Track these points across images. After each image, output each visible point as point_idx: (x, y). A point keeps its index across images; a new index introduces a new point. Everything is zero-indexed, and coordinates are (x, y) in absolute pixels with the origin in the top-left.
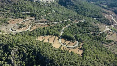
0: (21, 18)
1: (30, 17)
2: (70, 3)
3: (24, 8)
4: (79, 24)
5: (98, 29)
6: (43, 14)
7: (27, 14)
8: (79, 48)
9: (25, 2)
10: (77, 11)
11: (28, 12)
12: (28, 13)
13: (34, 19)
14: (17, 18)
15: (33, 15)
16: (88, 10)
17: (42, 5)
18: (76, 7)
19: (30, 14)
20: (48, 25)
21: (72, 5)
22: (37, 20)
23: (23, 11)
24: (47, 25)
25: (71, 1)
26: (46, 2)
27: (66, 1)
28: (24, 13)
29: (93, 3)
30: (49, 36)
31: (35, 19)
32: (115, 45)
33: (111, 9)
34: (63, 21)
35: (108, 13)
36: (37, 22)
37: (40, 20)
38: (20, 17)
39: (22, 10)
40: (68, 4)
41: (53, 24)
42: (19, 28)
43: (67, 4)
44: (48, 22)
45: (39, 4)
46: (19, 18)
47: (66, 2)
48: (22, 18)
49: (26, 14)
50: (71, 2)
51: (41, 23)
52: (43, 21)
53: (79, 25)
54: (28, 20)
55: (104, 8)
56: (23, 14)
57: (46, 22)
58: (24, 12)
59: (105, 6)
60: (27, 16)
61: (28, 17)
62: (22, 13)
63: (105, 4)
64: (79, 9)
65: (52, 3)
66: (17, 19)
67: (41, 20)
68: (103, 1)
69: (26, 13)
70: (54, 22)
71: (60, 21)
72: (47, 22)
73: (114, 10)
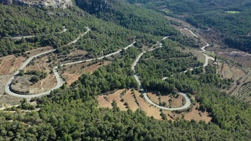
0: (15, 52)
1: (39, 47)
2: (104, 8)
3: (12, 26)
4: (157, 53)
5: (195, 59)
6: (70, 37)
7: (28, 40)
8: (196, 109)
9: (8, 9)
10: (124, 24)
11: (29, 35)
12: (28, 37)
13: (54, 52)
14: (4, 55)
15: (44, 43)
16: (145, 21)
17: (52, 13)
18: (119, 14)
19: (36, 40)
20: (96, 63)
21: (108, 10)
22: (63, 54)
23: (13, 34)
24: (94, 63)
25: (104, 2)
26: (58, 6)
27: (93, 3)
28: (19, 38)
29: (139, 4)
30: (118, 93)
31: (56, 52)
32: (240, 87)
33: (179, 16)
34: (123, 51)
35: (181, 24)
36: (65, 60)
37: (69, 53)
38: (12, 51)
39: (7, 30)
40: (100, 9)
41: (106, 59)
42: (31, 83)
43: (97, 9)
44: (92, 57)
45: (43, 12)
46: (9, 53)
47: (95, 6)
48: (20, 54)
49: (25, 41)
50: (106, 4)
51: (77, 60)
52: (80, 56)
53: (158, 56)
54: (38, 57)
55: (166, 14)
56: (17, 43)
57: (87, 56)
58: (17, 35)
59: (167, 11)
60: (30, 47)
61: (32, 47)
62: (12, 38)
63: (165, 7)
64: (126, 19)
65: (70, 8)
66: (5, 57)
67: (71, 54)
68: (160, 2)
69: (25, 37)
70: (104, 55)
71: (117, 51)
72: (90, 58)
73: (185, 18)
